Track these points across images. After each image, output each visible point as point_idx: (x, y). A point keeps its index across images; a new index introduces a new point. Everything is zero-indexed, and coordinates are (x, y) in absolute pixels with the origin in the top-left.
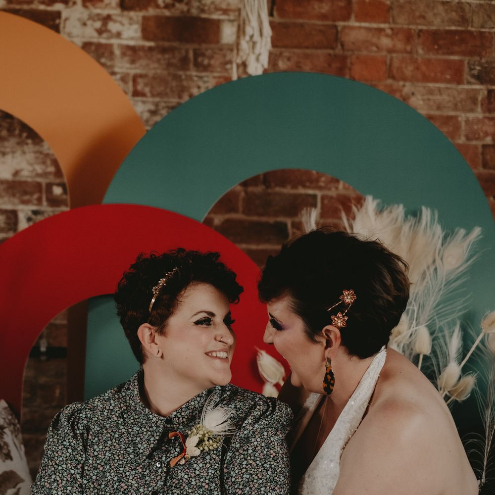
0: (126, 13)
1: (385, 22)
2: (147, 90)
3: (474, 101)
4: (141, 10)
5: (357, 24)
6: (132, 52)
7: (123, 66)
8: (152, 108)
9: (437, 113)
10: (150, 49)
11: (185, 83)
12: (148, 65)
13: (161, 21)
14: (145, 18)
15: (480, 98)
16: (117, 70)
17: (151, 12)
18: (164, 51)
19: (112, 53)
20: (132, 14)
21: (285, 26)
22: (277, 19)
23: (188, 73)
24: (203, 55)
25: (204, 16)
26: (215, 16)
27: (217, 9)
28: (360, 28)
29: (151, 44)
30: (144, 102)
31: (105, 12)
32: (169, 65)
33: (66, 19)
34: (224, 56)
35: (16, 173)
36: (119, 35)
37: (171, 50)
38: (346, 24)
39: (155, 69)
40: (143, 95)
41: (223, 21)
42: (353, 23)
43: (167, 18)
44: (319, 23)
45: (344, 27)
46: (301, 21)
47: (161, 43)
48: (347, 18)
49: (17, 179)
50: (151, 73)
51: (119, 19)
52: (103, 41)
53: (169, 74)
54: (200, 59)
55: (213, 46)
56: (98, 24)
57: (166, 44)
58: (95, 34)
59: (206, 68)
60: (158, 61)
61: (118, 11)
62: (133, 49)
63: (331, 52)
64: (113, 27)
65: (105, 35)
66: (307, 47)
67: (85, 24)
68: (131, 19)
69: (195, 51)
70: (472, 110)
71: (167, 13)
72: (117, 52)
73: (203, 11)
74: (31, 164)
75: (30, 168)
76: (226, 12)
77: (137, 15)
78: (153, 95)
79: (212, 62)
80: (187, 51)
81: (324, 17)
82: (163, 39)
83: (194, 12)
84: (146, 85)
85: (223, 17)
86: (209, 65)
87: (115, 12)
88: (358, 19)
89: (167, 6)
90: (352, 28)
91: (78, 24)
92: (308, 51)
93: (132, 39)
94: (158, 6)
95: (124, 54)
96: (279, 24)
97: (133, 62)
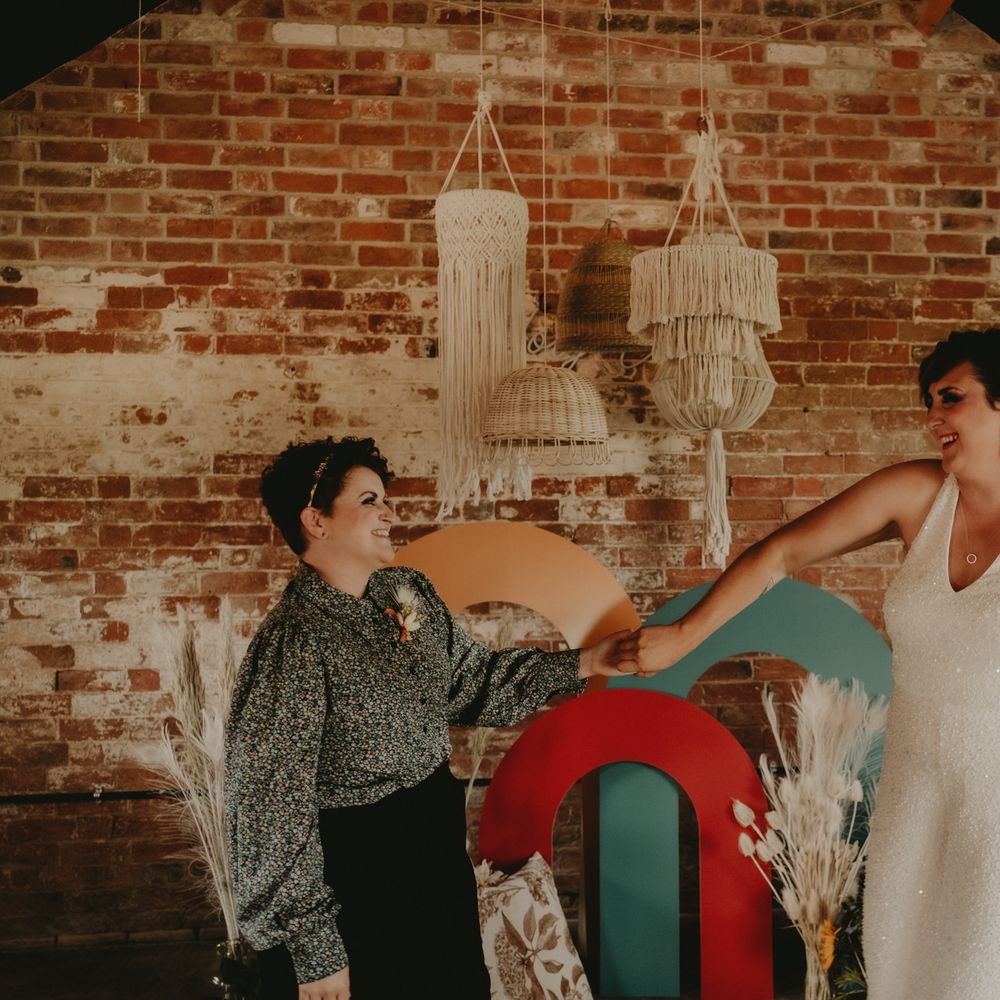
0: (612, 499)
1: (819, 496)
2: (632, 561)
3: (893, 554)
4: (624, 495)
5: (798, 498)
6: (619, 531)
7: (611, 542)
8: (637, 575)
9: (864, 566)
10: (633, 527)
11: (663, 554)
12: (632, 540)
13: (641, 504)
14: (627, 502)
15: (897, 553)
16: (606, 546)
17: (633, 497)
18: (644, 528)
19: (602, 532)
20: (617, 499)
21: (740, 503)
22: (734, 497)
23: (665, 545)
24: (676, 529)
25: (675, 498)
26: (684, 498)
27: (685, 492)
28: (800, 501)
29: (634, 523)
30: (630, 570)
31: (595, 499)
32: (649, 539)
33: (563, 506)
34: (693, 530)
35: (528, 635)
36: (607, 517)
37: (651, 527)
38: (789, 498)
39: (639, 543)
40: (630, 565)
41: (691, 501)
42: (794, 497)
43: (646, 501)
44: (768, 499)
45: (788, 501)
46: (753, 498)
47: (641, 522)
48: (789, 494)
49: (529, 639)
50: (635, 547)
51: (606, 504)
52: (594, 523)
53: (649, 547)
54: (674, 534)
55: (684, 522)
56: (590, 509)
57: (646, 522)
58: (588, 517)
59: (679, 540)
60: (640, 536)
61: (606, 497)
62: (619, 528)
63: (778, 521)
64: (602, 511)
65: (595, 518)
66: (759, 519)
67: (579, 510)
68: (616, 503)
69: (669, 526)
70: (891, 562)
71: (645, 497)
72: (606, 531)
73: (674, 494)
74: (540, 627)
75: (539, 630)
76: (692, 494)
77: (621, 500)
78: (637, 565)
79: (684, 535)
80: (663, 528)
81: (771, 494)
82: (643, 519)
83: (667, 495)
84: (631, 556)
85: (690, 498)
86: (681, 538)
87: (603, 498)
88: (798, 495)
89: (645, 492)
90: (793, 502)
91: (574, 510)
92: (760, 522)
93: (617, 520)
94: (638, 492)
95: (611, 533)
96: (736, 501)
97: (619, 538)
